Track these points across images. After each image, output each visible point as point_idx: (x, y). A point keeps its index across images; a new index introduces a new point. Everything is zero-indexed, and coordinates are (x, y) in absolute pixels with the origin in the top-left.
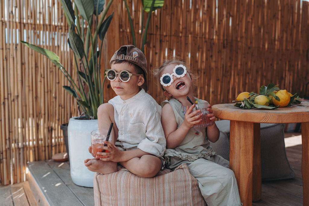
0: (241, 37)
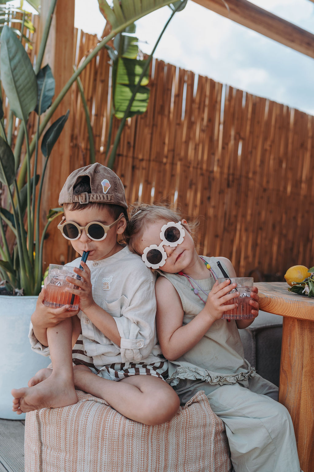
0: (255, 173)
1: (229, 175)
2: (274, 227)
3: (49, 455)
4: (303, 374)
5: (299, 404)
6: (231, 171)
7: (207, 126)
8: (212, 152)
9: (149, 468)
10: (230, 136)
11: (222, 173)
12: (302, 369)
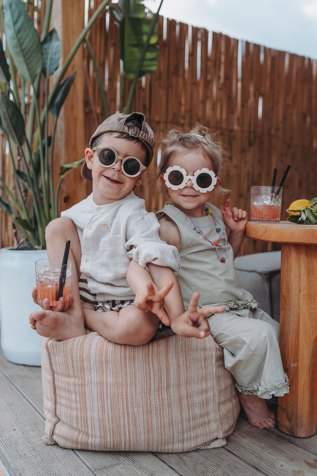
0: (277, 130)
1: (250, 133)
2: (300, 184)
3: (61, 381)
4: (301, 297)
5: (298, 327)
6: (252, 129)
7: (224, 84)
8: (231, 110)
9: (152, 387)
10: (249, 93)
11: (242, 131)
12: (300, 293)
